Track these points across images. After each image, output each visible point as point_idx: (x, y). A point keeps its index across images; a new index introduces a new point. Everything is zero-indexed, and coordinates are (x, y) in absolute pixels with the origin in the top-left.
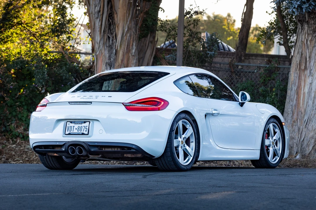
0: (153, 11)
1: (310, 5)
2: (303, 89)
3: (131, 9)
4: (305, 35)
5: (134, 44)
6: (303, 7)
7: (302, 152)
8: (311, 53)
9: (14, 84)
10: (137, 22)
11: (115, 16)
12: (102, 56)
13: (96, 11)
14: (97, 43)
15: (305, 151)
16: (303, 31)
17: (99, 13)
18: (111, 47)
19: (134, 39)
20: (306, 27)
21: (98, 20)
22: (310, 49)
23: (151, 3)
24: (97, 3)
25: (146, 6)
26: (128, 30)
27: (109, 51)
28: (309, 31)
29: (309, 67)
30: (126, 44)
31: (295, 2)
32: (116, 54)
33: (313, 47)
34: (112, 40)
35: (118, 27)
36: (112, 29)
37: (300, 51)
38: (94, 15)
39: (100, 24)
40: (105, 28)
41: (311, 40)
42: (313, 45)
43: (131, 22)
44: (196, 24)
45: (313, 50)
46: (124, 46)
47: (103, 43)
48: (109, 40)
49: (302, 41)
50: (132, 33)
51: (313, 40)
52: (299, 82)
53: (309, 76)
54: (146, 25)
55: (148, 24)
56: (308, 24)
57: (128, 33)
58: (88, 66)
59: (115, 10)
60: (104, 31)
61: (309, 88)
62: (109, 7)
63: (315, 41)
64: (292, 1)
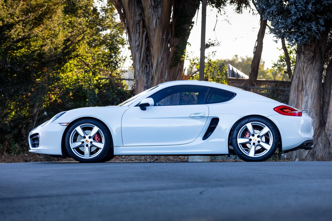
0: (182, 45)
1: (304, 38)
2: (300, 106)
3: (164, 43)
4: (302, 63)
5: (167, 71)
7: (300, 156)
8: (307, 77)
9: (71, 103)
10: (168, 53)
11: (152, 49)
12: (141, 81)
13: (136, 45)
14: (137, 71)
15: (303, 155)
16: (300, 60)
17: (139, 47)
18: (148, 74)
19: (167, 67)
20: (302, 56)
21: (138, 52)
22: (306, 74)
23: (180, 39)
24: (137, 38)
25: (176, 42)
26: (161, 60)
27: (146, 77)
28: (305, 59)
29: (305, 88)
30: (160, 71)
31: (293, 36)
32: (152, 79)
33: (308, 73)
34: (149, 68)
35: (153, 58)
36: (149, 60)
37: (298, 75)
38: (134, 49)
39: (139, 56)
40: (143, 59)
41: (307, 67)
42: (308, 71)
43: (164, 54)
45: (308, 75)
46: (159, 73)
47: (142, 71)
48: (147, 68)
49: (299, 68)
50: (165, 63)
51: (308, 67)
52: (297, 100)
53: (305, 96)
54: (176, 56)
55: (177, 55)
56: (304, 54)
57: (161, 62)
58: (131, 89)
59: (151, 44)
60: (142, 61)
61: (306, 105)
62: (147, 42)
63: (310, 68)
64: (290, 36)
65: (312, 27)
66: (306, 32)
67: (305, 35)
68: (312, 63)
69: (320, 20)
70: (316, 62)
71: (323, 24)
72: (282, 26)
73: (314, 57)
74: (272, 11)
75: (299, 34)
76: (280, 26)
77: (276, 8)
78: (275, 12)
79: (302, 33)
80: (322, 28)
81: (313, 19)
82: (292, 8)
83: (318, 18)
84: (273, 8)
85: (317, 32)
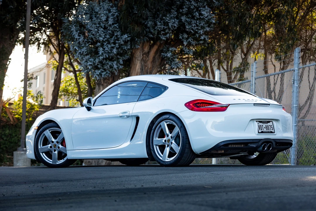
1: (107, 73)
6: (102, 74)
20: (102, 88)
44: (30, 85)
56: (103, 86)
64: (96, 71)
65: (114, 65)
66: (108, 69)
67: (107, 71)
69: (120, 60)
71: (122, 63)
72: (90, 64)
74: (83, 51)
75: (102, 70)
76: (89, 64)
77: (86, 50)
78: (85, 52)
79: (105, 70)
80: (121, 66)
81: (115, 59)
82: (101, 50)
83: (118, 58)
84: (84, 49)
85: (117, 69)
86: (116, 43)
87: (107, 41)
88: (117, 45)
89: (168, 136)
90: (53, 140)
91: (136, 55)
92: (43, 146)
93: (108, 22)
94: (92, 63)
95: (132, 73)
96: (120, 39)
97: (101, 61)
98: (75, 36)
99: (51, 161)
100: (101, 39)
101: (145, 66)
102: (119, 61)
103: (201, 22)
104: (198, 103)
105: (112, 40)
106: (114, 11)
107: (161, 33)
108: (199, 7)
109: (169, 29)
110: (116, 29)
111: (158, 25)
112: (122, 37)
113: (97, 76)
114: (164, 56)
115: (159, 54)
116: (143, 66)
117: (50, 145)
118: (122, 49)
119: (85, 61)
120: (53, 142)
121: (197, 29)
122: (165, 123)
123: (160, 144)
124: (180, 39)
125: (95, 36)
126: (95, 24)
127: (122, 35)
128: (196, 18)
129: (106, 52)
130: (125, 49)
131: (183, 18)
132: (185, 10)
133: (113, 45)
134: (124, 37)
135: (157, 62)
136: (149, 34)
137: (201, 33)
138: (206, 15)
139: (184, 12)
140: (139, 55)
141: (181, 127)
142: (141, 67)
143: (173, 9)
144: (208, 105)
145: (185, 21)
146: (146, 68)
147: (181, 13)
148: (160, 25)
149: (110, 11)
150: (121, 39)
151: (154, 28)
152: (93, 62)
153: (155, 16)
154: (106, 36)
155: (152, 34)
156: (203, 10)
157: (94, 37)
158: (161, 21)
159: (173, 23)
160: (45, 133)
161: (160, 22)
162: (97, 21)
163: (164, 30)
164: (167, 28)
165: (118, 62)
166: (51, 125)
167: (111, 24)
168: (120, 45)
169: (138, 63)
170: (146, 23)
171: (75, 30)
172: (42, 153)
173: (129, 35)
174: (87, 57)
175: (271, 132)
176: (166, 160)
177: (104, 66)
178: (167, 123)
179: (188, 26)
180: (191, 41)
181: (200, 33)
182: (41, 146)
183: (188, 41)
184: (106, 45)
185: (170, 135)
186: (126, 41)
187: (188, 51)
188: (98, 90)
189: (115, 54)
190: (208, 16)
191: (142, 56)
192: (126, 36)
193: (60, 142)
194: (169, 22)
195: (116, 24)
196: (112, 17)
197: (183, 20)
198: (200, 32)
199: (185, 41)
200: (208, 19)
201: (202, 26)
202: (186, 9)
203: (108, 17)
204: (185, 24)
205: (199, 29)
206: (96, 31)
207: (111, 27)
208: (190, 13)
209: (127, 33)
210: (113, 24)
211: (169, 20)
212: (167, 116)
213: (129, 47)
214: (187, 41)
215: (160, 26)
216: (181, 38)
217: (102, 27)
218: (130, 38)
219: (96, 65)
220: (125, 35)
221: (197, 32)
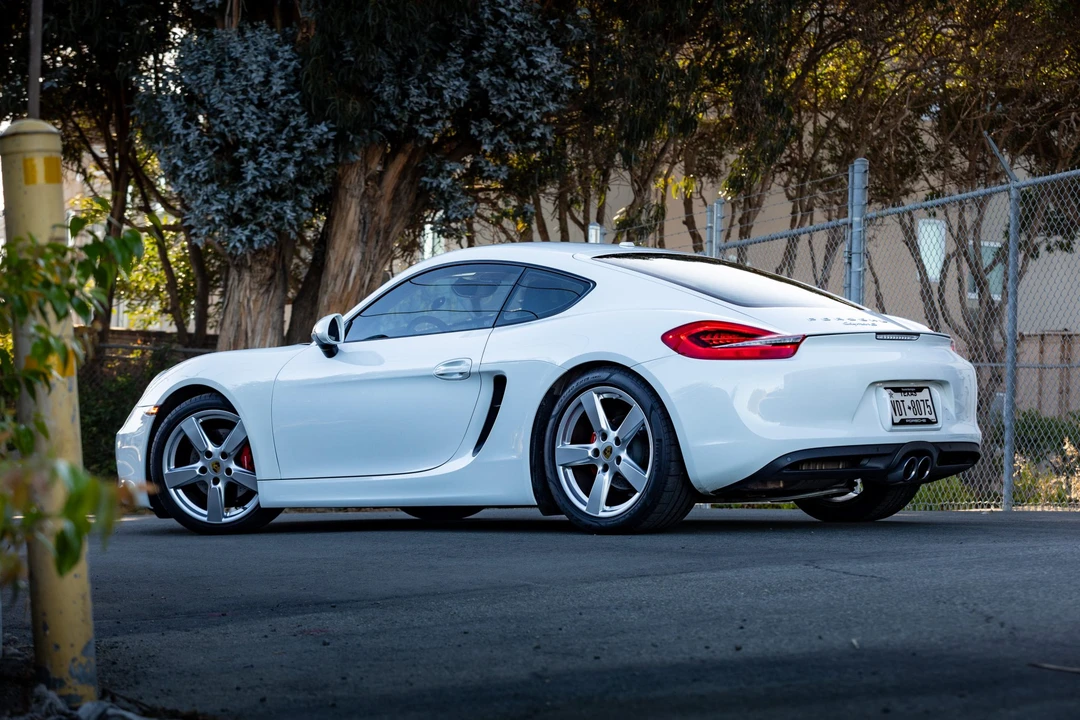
1: (267, 236)
4: (246, 291)
6: (255, 239)
8: (255, 323)
16: (241, 283)
20: (247, 277)
22: (254, 316)
28: (252, 283)
33: (259, 313)
37: (236, 319)
41: (256, 301)
42: (258, 310)
45: (258, 318)
49: (239, 302)
51: (259, 300)
56: (251, 271)
63: (262, 304)
64: (234, 229)
65: (285, 212)
66: (270, 223)
67: (267, 230)
68: (268, 291)
69: (303, 196)
70: (276, 288)
71: (309, 205)
72: (220, 207)
73: (272, 277)
74: (198, 172)
75: (254, 227)
76: (214, 208)
77: (205, 167)
78: (204, 174)
79: (260, 224)
80: (305, 213)
81: (288, 193)
82: (250, 167)
83: (298, 192)
84: (201, 166)
85: (295, 223)
86: (296, 148)
87: (267, 142)
88: (297, 153)
89: (605, 436)
90: (211, 447)
91: (348, 182)
92: (177, 466)
93: (271, 88)
94: (223, 207)
95: (335, 233)
96: (305, 137)
97: (251, 199)
98: (173, 128)
99: (205, 512)
100: (250, 135)
101: (372, 213)
102: (301, 201)
103: (533, 86)
104: (705, 333)
105: (281, 139)
106: (287, 55)
107: (421, 120)
108: (528, 43)
109: (444, 106)
110: (293, 108)
111: (413, 96)
112: (312, 129)
113: (238, 245)
114: (428, 186)
115: (409, 178)
116: (366, 213)
117: (199, 464)
118: (311, 165)
119: (203, 200)
120: (209, 454)
121: (523, 107)
122: (595, 396)
123: (578, 463)
124: (474, 135)
125: (233, 128)
126: (233, 93)
127: (310, 125)
128: (518, 77)
129: (266, 173)
130: (319, 167)
131: (483, 77)
132: (488, 52)
133: (285, 155)
134: (319, 131)
135: (404, 203)
136: (385, 122)
137: (535, 120)
138: (548, 67)
139: (486, 59)
140: (355, 182)
141: (652, 408)
142: (361, 217)
143: (453, 50)
144: (735, 338)
145: (488, 85)
146: (376, 219)
147: (475, 61)
148: (419, 96)
149: (273, 56)
150: (309, 136)
151: (399, 103)
152: (226, 202)
153: (402, 71)
154: (264, 128)
155: (395, 123)
156: (537, 52)
157: (230, 131)
158: (422, 86)
159: (456, 90)
160: (184, 425)
161: (418, 88)
162: (238, 86)
163: (429, 110)
164: (436, 105)
165: (298, 202)
166: (201, 402)
167: (279, 93)
168: (306, 153)
169: (353, 205)
170: (376, 91)
171: (172, 110)
172: (175, 488)
173: (332, 126)
174: (209, 187)
175: (929, 422)
176: (601, 514)
177: (258, 215)
178: (601, 397)
179: (498, 100)
180: (505, 140)
181: (531, 117)
182: (172, 467)
183: (495, 141)
184: (266, 152)
185: (613, 435)
186: (324, 141)
187: (495, 171)
188: (236, 283)
189: (290, 181)
190: (552, 71)
191: (363, 184)
192: (323, 128)
193: (233, 454)
194: (444, 86)
195: (293, 92)
196: (280, 74)
197: (482, 83)
198: (529, 114)
199: (487, 141)
200: (554, 78)
201: (536, 98)
202: (491, 50)
203: (269, 74)
204: (487, 92)
205: (528, 108)
206: (235, 113)
207: (279, 102)
208: (501, 61)
209: (325, 119)
210: (284, 93)
211: (443, 82)
212: (603, 375)
213: (330, 161)
214: (492, 140)
215: (417, 97)
216: (477, 133)
217: (252, 103)
218: (334, 133)
219: (235, 210)
220: (319, 124)
221: (521, 117)
